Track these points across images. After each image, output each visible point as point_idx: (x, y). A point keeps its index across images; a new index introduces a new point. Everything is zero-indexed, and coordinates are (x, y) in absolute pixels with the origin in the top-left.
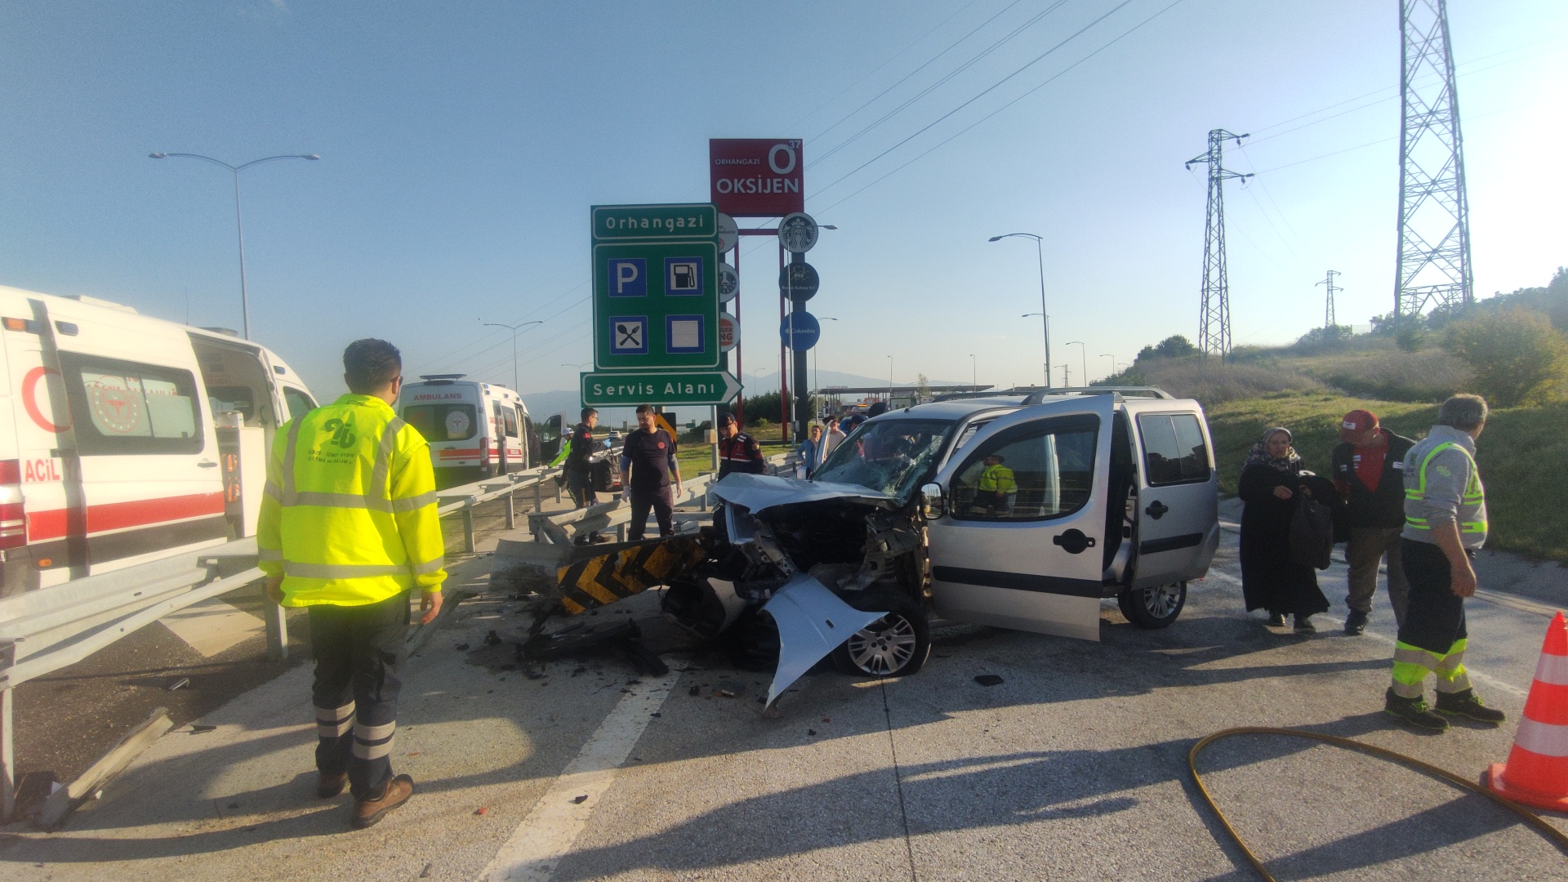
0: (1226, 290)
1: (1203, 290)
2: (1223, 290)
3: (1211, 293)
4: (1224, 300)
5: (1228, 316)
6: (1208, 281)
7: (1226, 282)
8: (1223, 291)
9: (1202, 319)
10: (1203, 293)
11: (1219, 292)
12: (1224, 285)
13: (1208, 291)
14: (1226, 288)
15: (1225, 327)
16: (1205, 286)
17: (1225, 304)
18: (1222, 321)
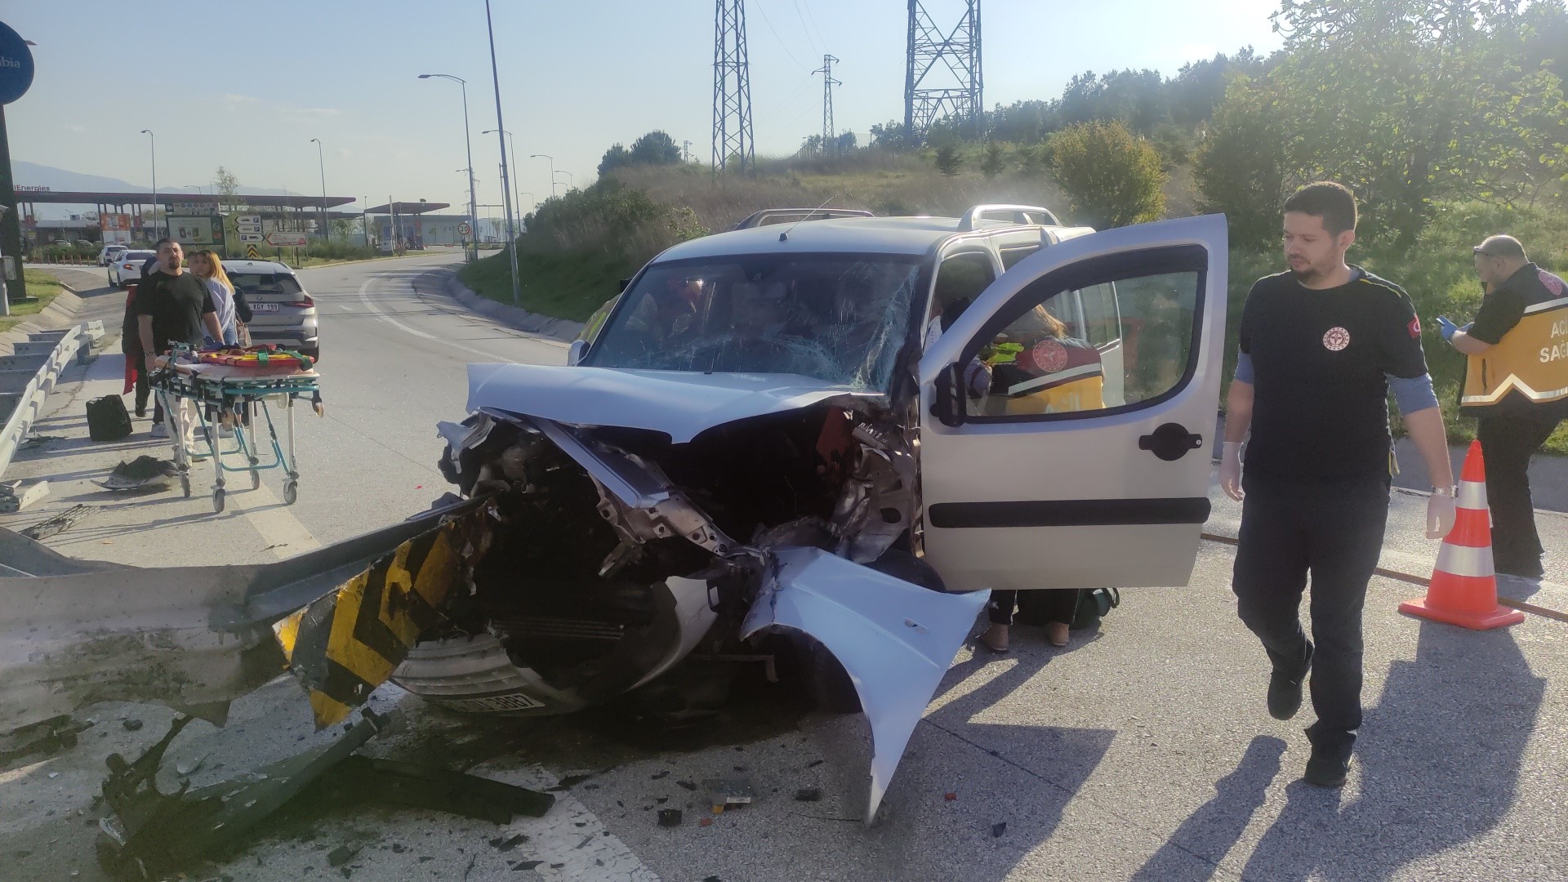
0: (746, 67)
1: (716, 64)
2: (742, 66)
3: (727, 69)
4: (743, 83)
5: (749, 107)
6: (724, 53)
7: (746, 55)
8: (742, 68)
9: (715, 109)
10: (716, 68)
11: (736, 69)
12: (742, 59)
13: (723, 67)
14: (746, 64)
15: (745, 123)
16: (720, 59)
17: (745, 88)
18: (740, 114)
